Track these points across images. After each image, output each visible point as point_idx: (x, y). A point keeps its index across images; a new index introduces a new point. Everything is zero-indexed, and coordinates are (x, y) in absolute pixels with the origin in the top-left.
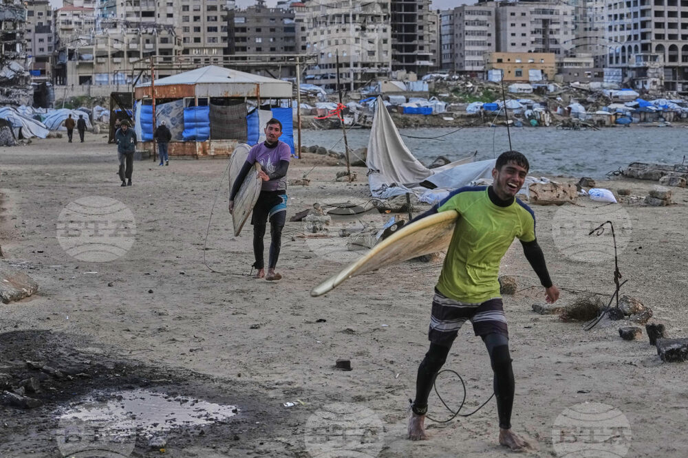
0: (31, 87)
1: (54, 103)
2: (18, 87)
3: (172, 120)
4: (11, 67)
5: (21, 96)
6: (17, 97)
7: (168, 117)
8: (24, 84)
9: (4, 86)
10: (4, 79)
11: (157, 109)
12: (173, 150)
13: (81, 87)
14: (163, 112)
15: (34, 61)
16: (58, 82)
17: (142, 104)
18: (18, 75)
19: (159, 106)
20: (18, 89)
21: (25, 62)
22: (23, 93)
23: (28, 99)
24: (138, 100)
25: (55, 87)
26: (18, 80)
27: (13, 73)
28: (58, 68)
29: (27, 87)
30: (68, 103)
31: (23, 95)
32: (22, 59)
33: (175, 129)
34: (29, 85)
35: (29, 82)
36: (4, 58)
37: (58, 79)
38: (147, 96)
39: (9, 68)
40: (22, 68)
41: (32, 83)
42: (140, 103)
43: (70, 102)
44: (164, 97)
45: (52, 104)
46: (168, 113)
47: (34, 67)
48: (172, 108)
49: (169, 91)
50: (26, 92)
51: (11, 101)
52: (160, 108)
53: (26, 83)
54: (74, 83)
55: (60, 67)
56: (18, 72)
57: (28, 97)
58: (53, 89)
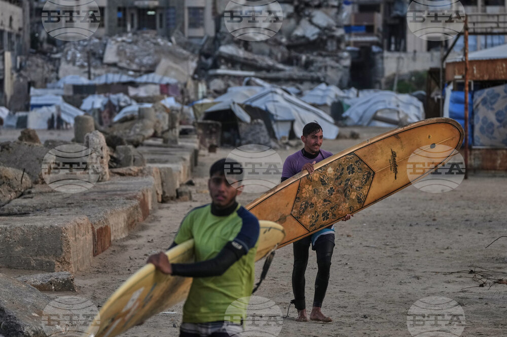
0: (346, 54)
1: (383, 81)
2: (324, 53)
3: (498, 114)
4: (315, 20)
5: (329, 69)
6: (323, 70)
7: (492, 109)
8: (335, 48)
9: (301, 52)
10: (303, 41)
11: (476, 96)
12: (499, 162)
13: (428, 55)
14: (484, 101)
15: (356, 10)
16: (393, 47)
17: (453, 90)
18: (326, 34)
19: (478, 92)
20: (324, 56)
21: (338, 13)
22: (333, 63)
23: (340, 74)
24: (449, 83)
25: (386, 54)
26: (324, 43)
27: (317, 30)
28: (392, 22)
29: (340, 54)
30: (407, 82)
31: (332, 67)
32: (333, 7)
33: (502, 129)
34: (345, 51)
35: (343, 46)
36: (302, 6)
37: (393, 40)
38: (460, 77)
39: (311, 22)
40: (332, 22)
41: (349, 48)
42: (451, 87)
43: (410, 80)
44: (486, 78)
45: (379, 82)
46: (492, 104)
47: (356, 19)
48: (498, 95)
49: (495, 70)
50: (337, 61)
51: (312, 77)
52: (480, 95)
53: (339, 48)
54: (418, 49)
55: (397, 21)
56: (326, 28)
57: (340, 70)
58: (382, 58)
